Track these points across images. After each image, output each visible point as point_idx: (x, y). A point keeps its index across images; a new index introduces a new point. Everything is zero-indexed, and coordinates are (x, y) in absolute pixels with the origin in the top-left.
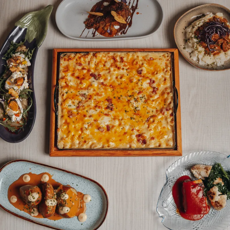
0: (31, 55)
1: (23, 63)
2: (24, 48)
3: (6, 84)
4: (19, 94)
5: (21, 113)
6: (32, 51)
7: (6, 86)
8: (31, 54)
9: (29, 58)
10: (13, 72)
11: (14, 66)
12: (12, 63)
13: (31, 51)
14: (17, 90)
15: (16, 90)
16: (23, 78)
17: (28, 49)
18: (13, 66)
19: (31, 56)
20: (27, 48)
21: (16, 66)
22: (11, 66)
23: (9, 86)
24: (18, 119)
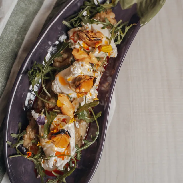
0: (123, 36)
1: (103, 48)
2: (112, 16)
3: (55, 82)
4: (76, 111)
5: (68, 155)
6: (127, 29)
7: (55, 87)
8: (123, 33)
9: (116, 41)
10: (78, 60)
11: (82, 49)
12: (81, 43)
13: (125, 29)
14: (74, 99)
15: (72, 100)
16: (92, 79)
17: (121, 21)
18: (81, 47)
19: (121, 38)
20: (117, 19)
21: (87, 51)
22: (78, 47)
23: (60, 89)
24: (58, 165)
